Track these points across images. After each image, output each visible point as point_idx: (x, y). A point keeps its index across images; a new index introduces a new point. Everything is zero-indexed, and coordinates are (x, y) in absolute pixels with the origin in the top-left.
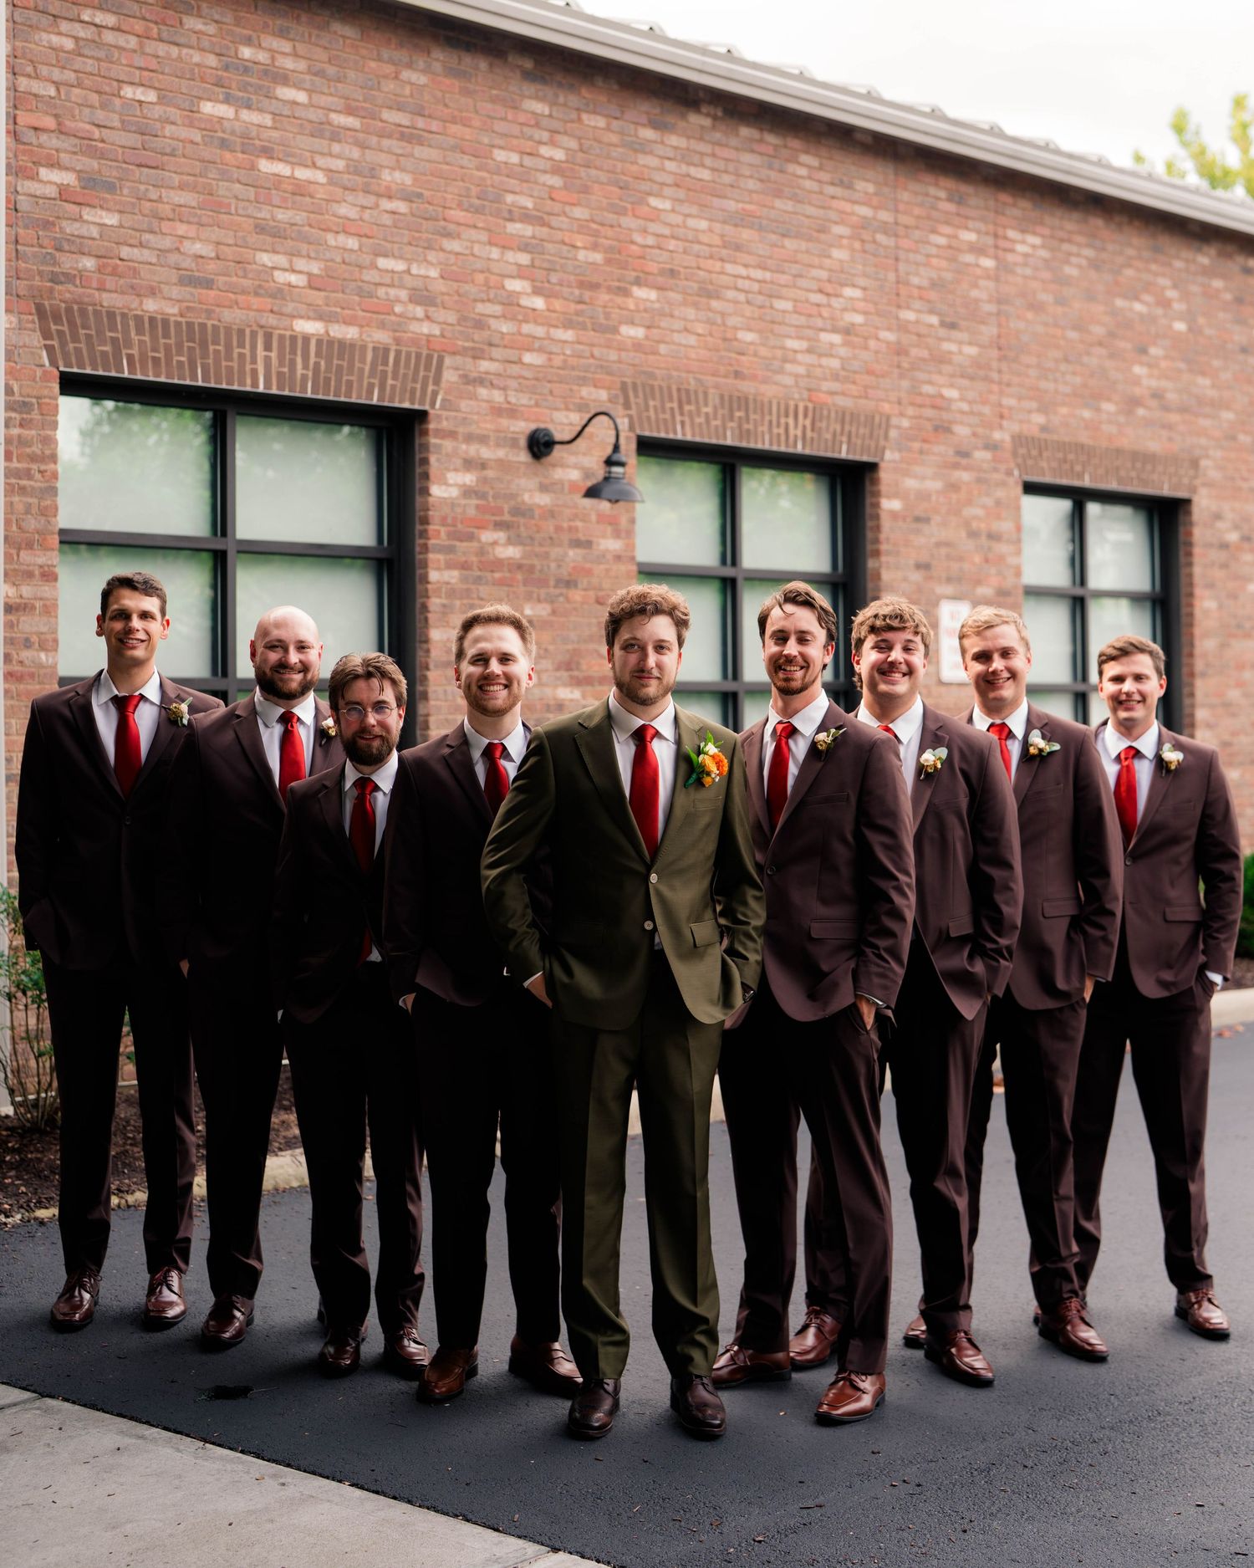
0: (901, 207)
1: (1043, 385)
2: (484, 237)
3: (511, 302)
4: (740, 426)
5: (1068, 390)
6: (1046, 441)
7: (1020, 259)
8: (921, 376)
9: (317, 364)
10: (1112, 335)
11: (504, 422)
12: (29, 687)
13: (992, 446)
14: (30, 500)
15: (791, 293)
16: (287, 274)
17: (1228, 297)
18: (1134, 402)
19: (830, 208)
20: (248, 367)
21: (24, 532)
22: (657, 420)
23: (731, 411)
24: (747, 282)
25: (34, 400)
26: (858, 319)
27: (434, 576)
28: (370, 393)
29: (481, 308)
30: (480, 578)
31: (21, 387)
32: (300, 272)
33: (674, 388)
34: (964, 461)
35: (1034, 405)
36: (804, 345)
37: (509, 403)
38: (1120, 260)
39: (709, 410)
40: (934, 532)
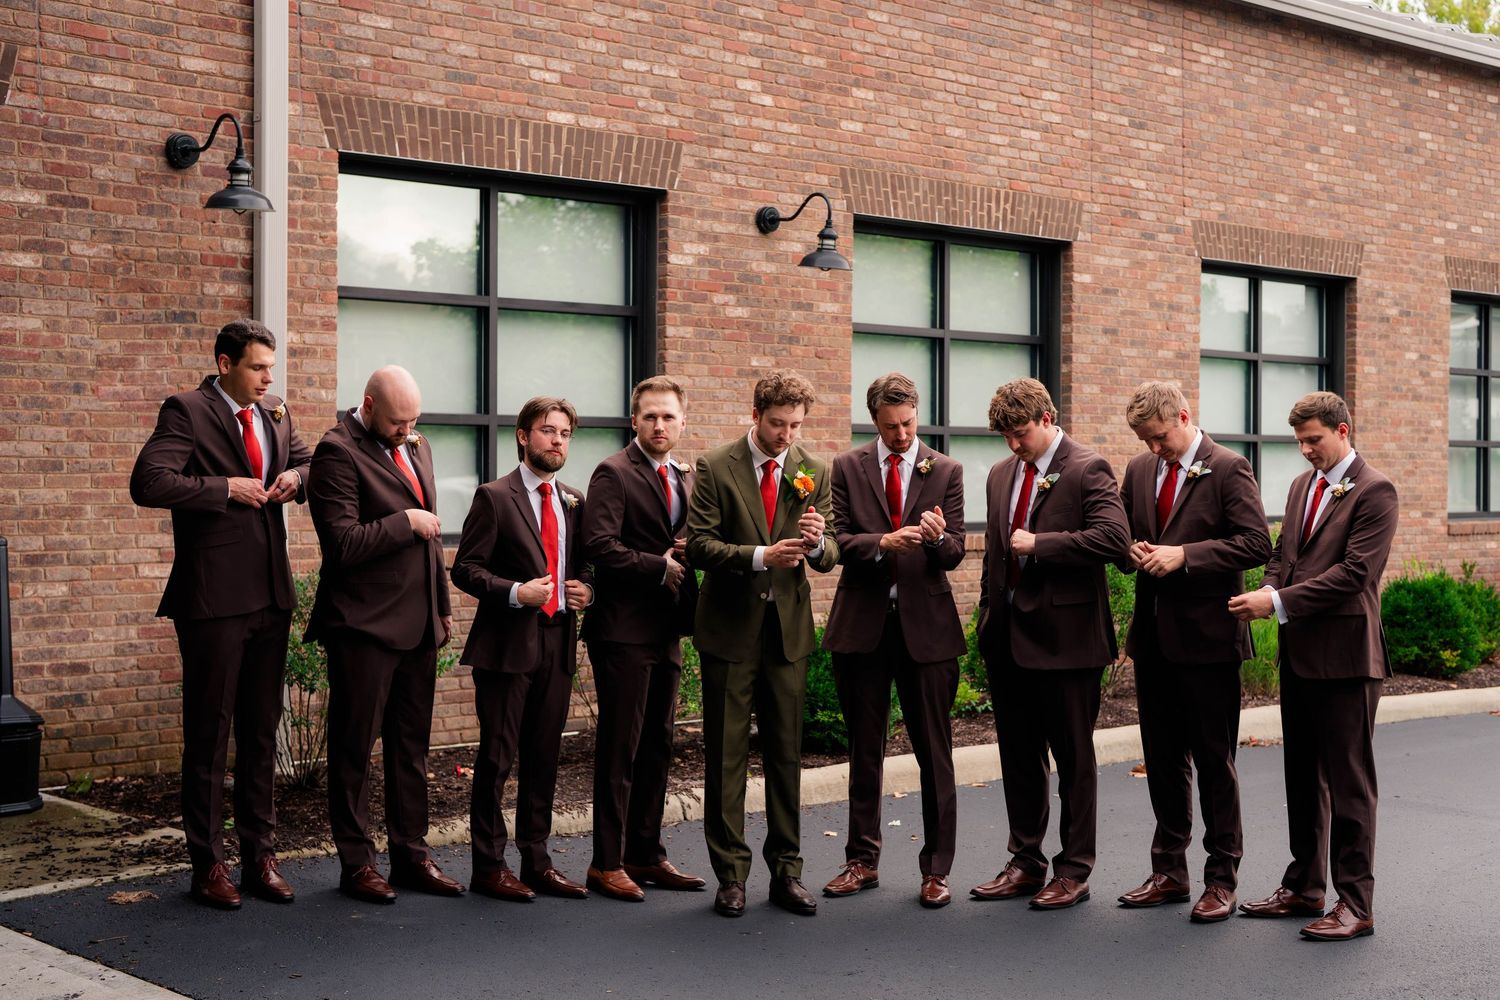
0: (1097, 22)
1: (1223, 178)
2: (719, 43)
3: (742, 100)
4: (947, 209)
5: (1245, 183)
6: (1223, 225)
7: (1203, 69)
8: (1114, 169)
9: (568, 150)
10: (1286, 136)
11: (735, 202)
12: (311, 419)
13: (1174, 230)
14: (312, 261)
15: (996, 95)
16: (542, 72)
17: (1396, 103)
18: (1307, 194)
19: (1032, 22)
20: (507, 151)
21: (306, 288)
22: (872, 202)
23: (939, 196)
24: (955, 85)
25: (316, 177)
26: (1056, 118)
27: (670, 331)
28: (615, 175)
29: (715, 104)
30: (712, 333)
31: (305, 165)
32: (554, 71)
33: (888, 174)
34: (1149, 243)
35: (1214, 195)
36: (1006, 140)
37: (739, 185)
38: (1296, 71)
39: (920, 194)
40: (1121, 302)
